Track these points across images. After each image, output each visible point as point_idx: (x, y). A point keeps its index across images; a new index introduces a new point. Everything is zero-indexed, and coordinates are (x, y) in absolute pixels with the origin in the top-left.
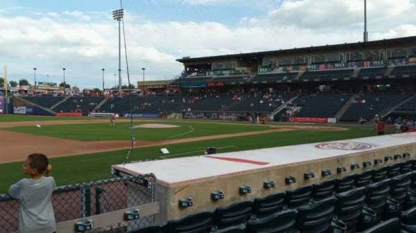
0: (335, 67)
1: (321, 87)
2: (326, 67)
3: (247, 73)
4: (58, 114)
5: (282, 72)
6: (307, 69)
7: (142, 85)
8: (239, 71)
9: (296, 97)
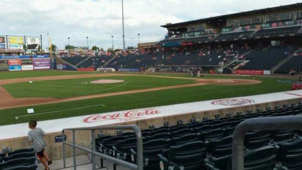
0: (284, 24)
1: (273, 43)
2: (278, 25)
3: (213, 34)
4: (79, 69)
5: (240, 31)
6: (262, 27)
7: (140, 46)
8: (207, 32)
9: (248, 53)
